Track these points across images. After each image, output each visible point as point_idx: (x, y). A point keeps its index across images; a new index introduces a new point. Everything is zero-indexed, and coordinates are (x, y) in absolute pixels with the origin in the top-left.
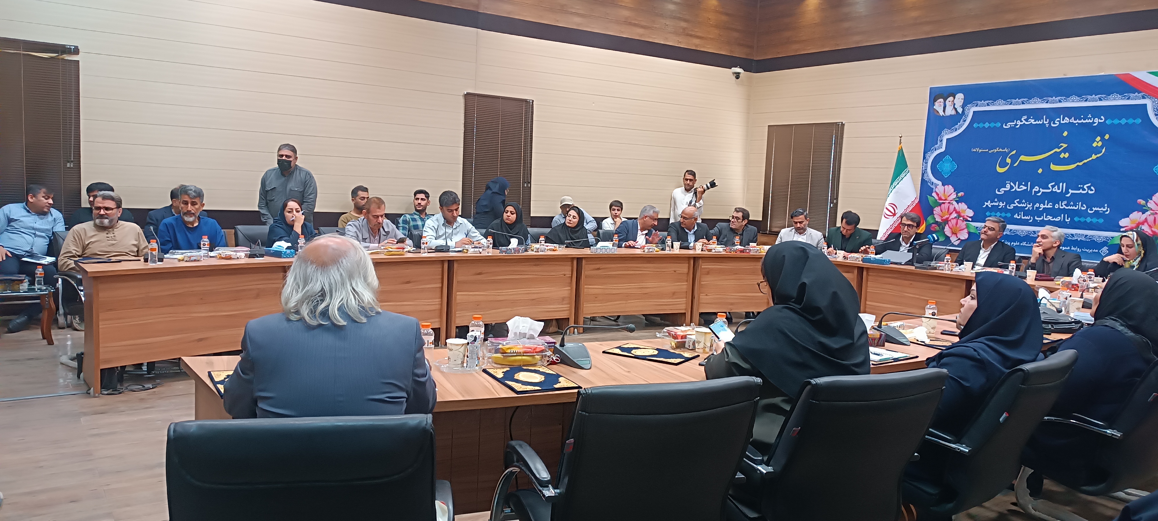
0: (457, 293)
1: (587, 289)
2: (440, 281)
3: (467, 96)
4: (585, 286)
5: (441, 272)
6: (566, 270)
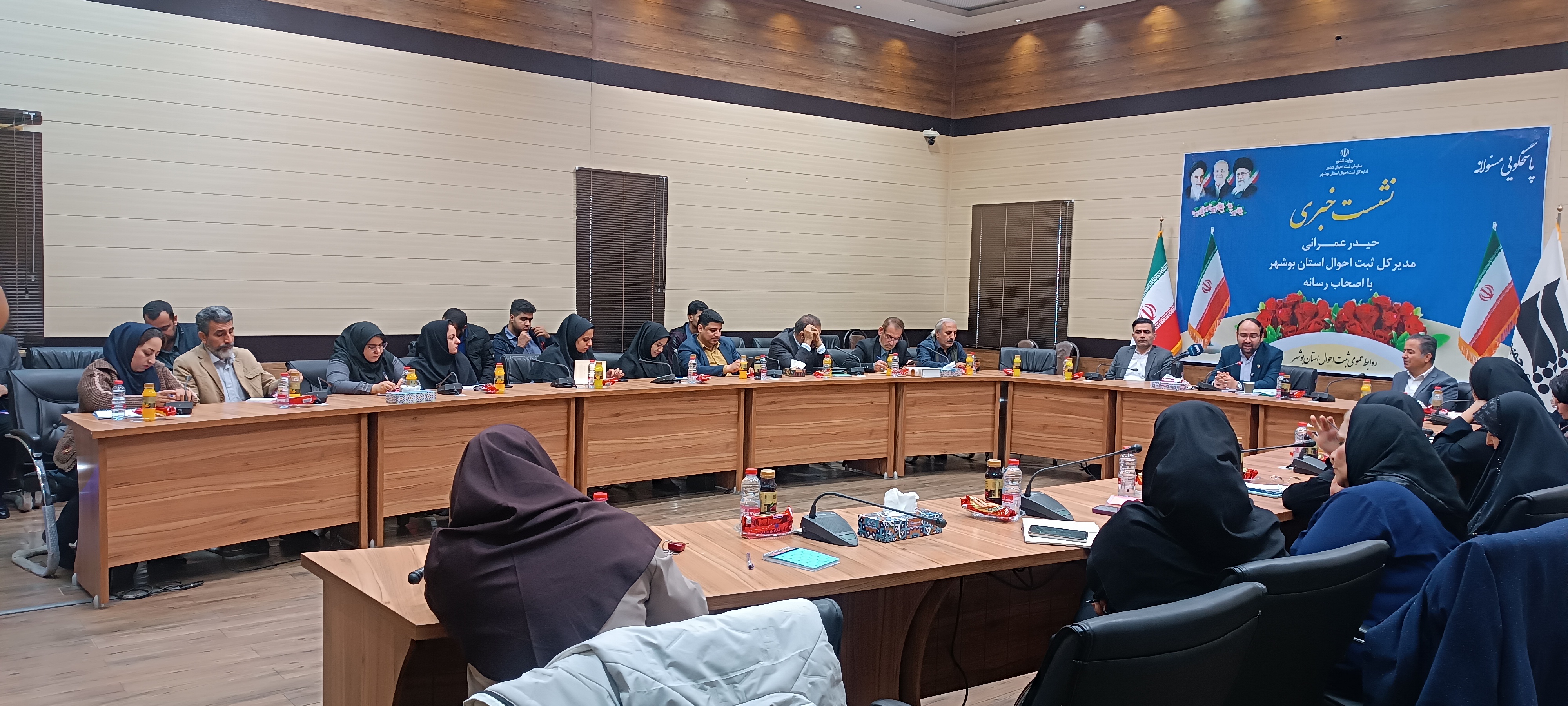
0: (589, 442)
1: (759, 430)
2: (565, 427)
3: (581, 173)
4: (757, 427)
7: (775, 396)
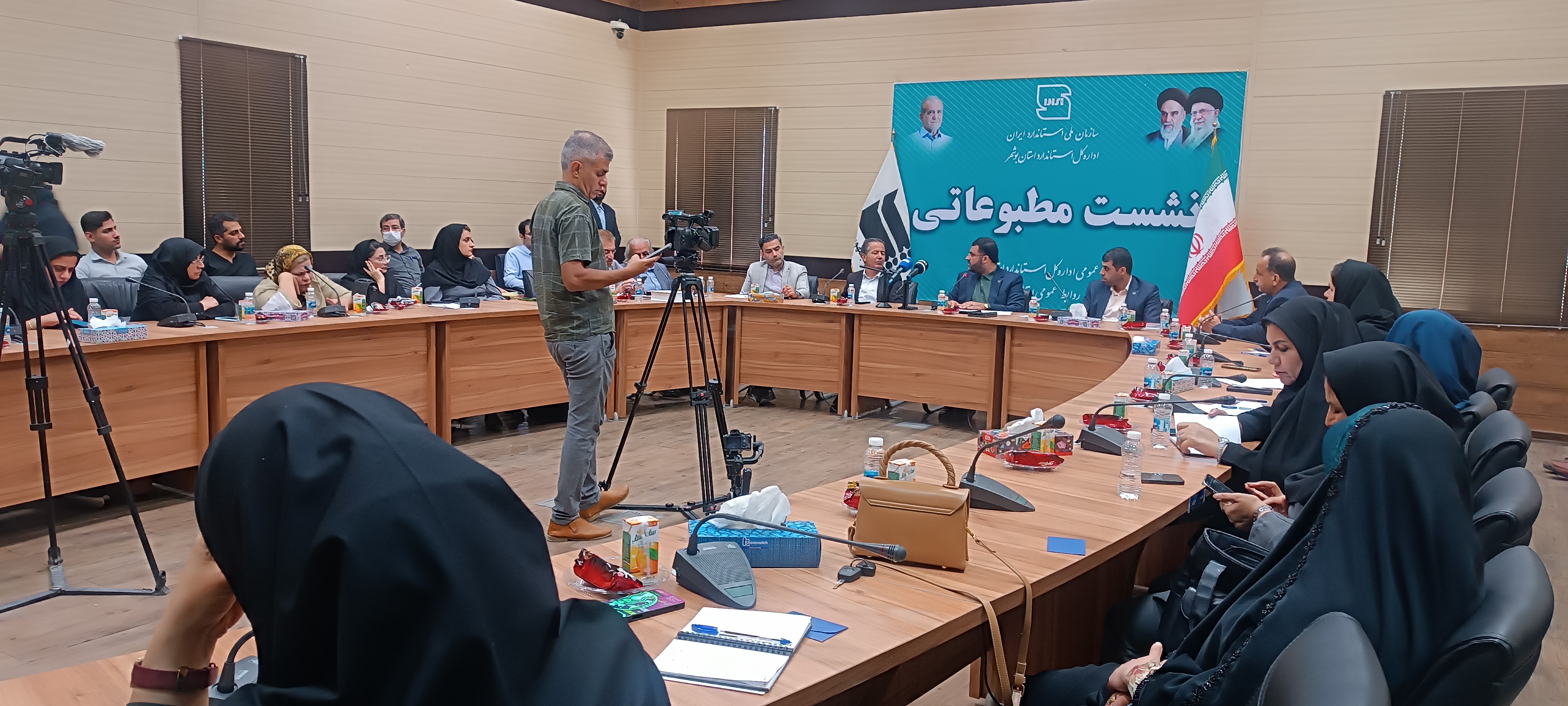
0: (228, 400)
1: (455, 373)
2: (193, 381)
3: (185, 44)
4: (452, 369)
5: (193, 364)
6: (419, 343)
7: (472, 330)
